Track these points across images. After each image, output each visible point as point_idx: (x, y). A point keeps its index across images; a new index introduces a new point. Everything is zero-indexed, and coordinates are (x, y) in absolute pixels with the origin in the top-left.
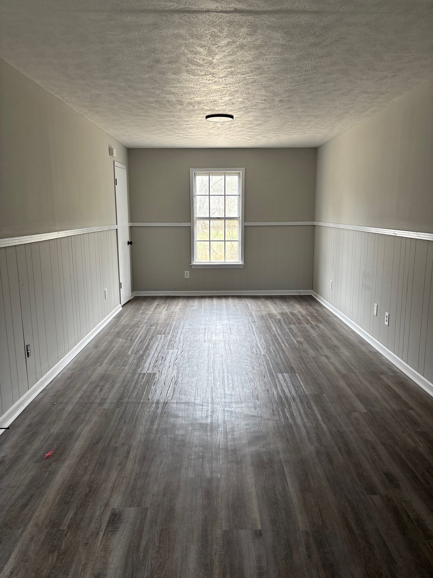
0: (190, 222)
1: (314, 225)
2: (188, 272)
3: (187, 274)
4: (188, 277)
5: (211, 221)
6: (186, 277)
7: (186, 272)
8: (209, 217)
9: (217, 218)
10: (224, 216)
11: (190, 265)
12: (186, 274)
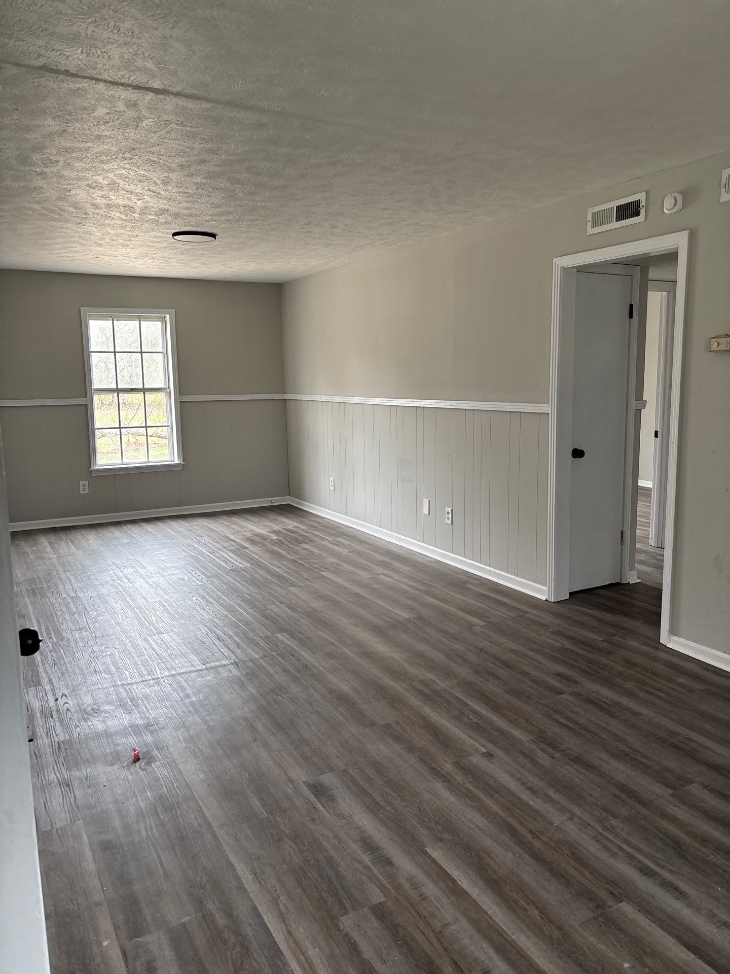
0: (86, 397)
1: (285, 399)
2: (86, 483)
3: (84, 487)
4: (87, 492)
5: (120, 395)
6: (82, 492)
7: (81, 483)
8: (116, 387)
9: (131, 389)
10: (142, 387)
11: (90, 470)
12: (81, 488)
